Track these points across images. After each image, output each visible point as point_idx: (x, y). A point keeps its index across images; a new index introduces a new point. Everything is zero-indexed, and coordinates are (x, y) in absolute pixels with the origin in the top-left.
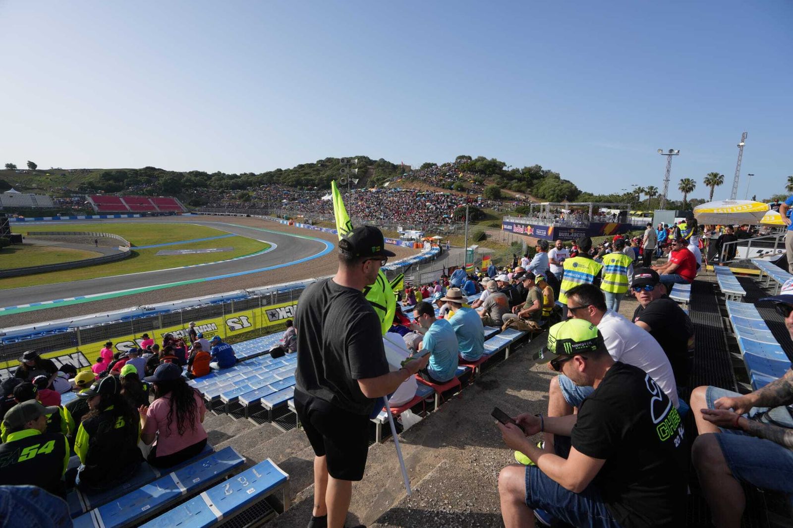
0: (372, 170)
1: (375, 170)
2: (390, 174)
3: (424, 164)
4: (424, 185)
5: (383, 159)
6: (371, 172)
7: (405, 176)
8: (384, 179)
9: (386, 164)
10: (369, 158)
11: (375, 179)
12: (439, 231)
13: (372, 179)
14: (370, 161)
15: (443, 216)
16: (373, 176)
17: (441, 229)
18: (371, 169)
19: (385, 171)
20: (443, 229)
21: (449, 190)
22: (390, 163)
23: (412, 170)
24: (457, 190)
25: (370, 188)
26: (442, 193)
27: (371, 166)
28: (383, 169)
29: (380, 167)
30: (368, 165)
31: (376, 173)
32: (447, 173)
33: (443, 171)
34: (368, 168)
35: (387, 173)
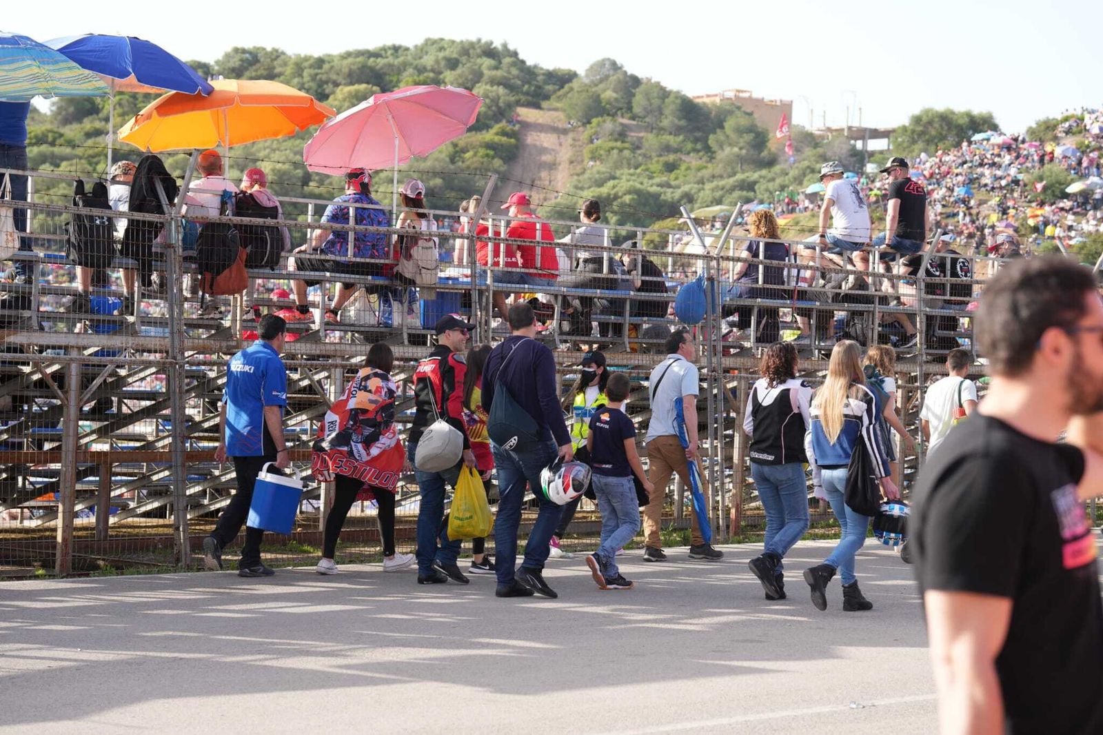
0: (546, 140)
1: (568, 139)
2: (672, 168)
3: (917, 120)
5: (615, 66)
6: (544, 150)
9: (639, 103)
10: (515, 54)
14: (529, 73)
18: (542, 128)
19: (636, 147)
22: (664, 94)
27: (541, 112)
28: (622, 135)
29: (600, 119)
30: (523, 105)
31: (580, 159)
32: (1073, 181)
33: (1048, 174)
34: (526, 126)
35: (656, 159)
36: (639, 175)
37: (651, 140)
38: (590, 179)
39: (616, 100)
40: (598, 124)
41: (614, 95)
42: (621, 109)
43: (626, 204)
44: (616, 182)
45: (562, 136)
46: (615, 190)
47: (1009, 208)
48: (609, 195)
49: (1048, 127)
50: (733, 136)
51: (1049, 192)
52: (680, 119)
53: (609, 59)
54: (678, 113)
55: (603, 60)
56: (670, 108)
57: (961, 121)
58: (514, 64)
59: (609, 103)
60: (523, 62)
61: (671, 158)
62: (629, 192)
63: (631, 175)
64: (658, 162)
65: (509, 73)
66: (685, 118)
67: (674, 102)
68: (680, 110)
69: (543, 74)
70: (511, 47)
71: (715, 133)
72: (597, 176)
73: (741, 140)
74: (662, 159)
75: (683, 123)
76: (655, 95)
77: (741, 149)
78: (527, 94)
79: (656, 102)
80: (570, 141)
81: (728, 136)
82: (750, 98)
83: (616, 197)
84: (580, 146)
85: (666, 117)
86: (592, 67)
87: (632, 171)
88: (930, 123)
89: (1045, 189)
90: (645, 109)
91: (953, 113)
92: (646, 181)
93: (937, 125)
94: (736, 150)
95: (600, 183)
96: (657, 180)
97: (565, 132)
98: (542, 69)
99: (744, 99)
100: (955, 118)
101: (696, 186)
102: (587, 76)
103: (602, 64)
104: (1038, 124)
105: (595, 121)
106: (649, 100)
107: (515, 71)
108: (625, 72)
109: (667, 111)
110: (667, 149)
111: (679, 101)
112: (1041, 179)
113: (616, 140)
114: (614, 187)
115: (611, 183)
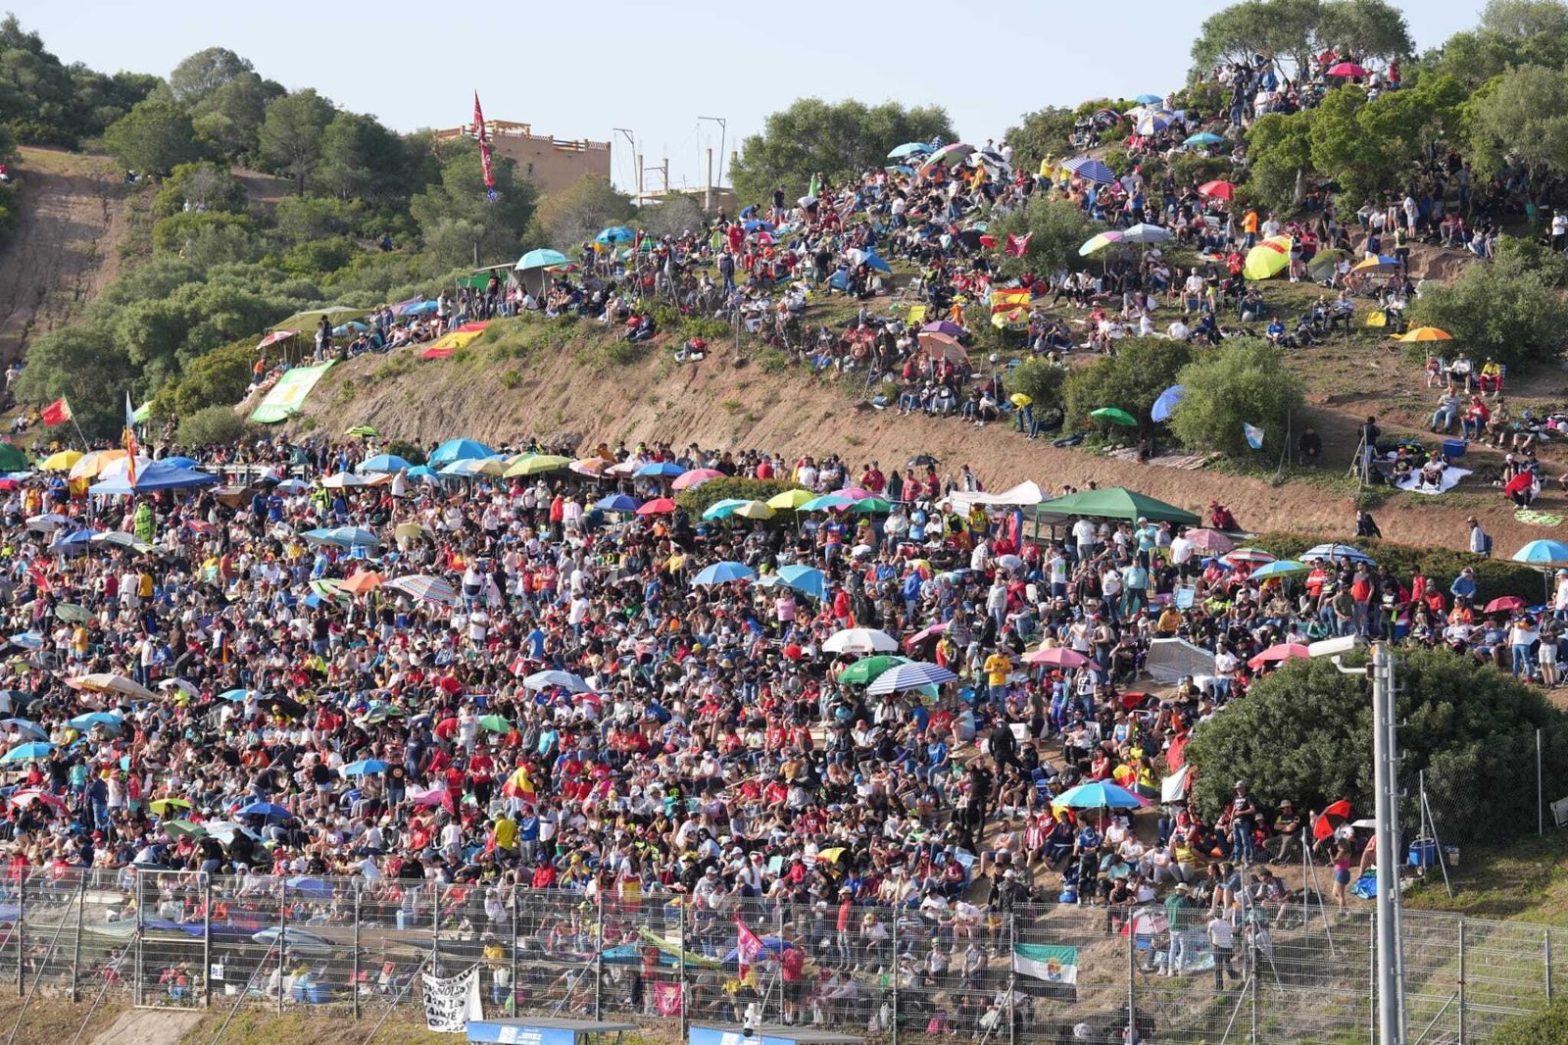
0: (83, 210)
1: (124, 209)
2: (332, 262)
3: (783, 125)
4: (792, 389)
5: (234, 64)
6: (70, 230)
7: (533, 275)
8: (256, 318)
9: (272, 133)
10: (34, 42)
11: (127, 330)
12: (1006, 998)
13: (84, 325)
14: (61, 79)
15: (1060, 803)
16: (103, 283)
17: (1039, 969)
18: (73, 186)
19: (261, 222)
20: (1070, 976)
21: (1126, 456)
22: (322, 111)
23: (622, 208)
24: (1235, 449)
25: (64, 438)
26: (1027, 494)
27: (77, 157)
28: (235, 197)
29: (189, 165)
30: (37, 143)
31: (144, 246)
32: (1093, 232)
33: (1038, 214)
34: (35, 181)
35: (300, 245)
36: (255, 275)
37: (291, 207)
38: (147, 281)
39: (230, 129)
40: (185, 176)
41: (227, 121)
42: (244, 150)
43: (217, 332)
44: (195, 285)
45: (111, 201)
46: (193, 304)
47: (953, 292)
48: (180, 312)
49: (1051, 129)
50: (459, 197)
51: (1042, 257)
52: (355, 165)
53: (221, 51)
54: (351, 153)
55: (209, 53)
56: (334, 145)
57: (876, 128)
58: (25, 62)
59: (213, 135)
60: (53, 60)
61: (334, 242)
62: (222, 306)
63: (237, 274)
64: (304, 250)
65: (15, 77)
66: (366, 163)
67: (342, 131)
68: (357, 149)
69: (93, 84)
70: (25, 29)
71: (422, 191)
72: (161, 276)
73: (476, 205)
74: (312, 244)
75: (363, 173)
76: (305, 117)
77: (475, 222)
78: (49, 119)
79: (307, 131)
80: (127, 212)
81: (450, 198)
82: (526, 137)
83: (196, 317)
84: (146, 221)
85: (327, 163)
86: (185, 66)
87: (240, 266)
88: (811, 132)
89: (1032, 248)
90: (285, 147)
91: (861, 110)
92: (265, 284)
93: (825, 137)
94: (463, 223)
95: (163, 290)
96: (290, 284)
97: (120, 192)
98: (89, 73)
99: (514, 138)
100: (864, 120)
101: (370, 294)
102: (176, 84)
103: (206, 59)
104: (1030, 123)
105: (178, 170)
106: (292, 127)
107: (27, 77)
108: (257, 76)
109: (329, 152)
110: (327, 225)
111: (353, 129)
112: (1022, 226)
113: (221, 209)
114: (191, 297)
115: (185, 289)
